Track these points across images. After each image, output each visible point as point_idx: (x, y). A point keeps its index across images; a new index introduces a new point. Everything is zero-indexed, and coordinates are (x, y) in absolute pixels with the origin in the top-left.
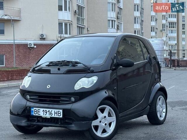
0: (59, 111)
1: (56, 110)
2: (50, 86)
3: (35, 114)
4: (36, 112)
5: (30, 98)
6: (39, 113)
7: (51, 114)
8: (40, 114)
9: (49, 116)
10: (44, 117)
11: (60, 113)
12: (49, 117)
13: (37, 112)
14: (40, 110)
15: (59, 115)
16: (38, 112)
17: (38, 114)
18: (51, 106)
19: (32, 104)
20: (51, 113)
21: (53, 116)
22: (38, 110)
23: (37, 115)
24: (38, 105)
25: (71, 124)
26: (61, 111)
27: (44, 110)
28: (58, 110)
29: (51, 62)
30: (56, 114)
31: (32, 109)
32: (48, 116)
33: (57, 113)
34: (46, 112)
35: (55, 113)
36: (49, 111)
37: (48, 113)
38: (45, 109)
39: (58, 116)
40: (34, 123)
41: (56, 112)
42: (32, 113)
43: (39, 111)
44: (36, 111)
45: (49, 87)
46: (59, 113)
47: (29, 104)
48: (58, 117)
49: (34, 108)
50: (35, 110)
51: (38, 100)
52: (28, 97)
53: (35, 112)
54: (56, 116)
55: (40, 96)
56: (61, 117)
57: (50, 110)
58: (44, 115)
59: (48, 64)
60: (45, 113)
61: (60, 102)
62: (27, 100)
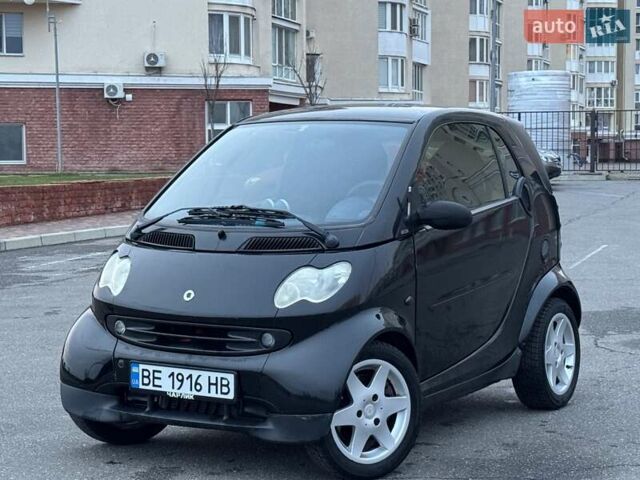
0: (222, 379)
1: (214, 375)
2: (192, 295)
3: (143, 384)
4: (148, 377)
5: (128, 332)
6: (157, 382)
7: (198, 387)
8: (160, 386)
9: (189, 392)
10: (173, 395)
11: (227, 386)
12: (192, 397)
13: (151, 377)
14: (160, 372)
15: (225, 390)
16: (154, 378)
17: (154, 385)
18: (196, 359)
19: (134, 352)
20: (196, 384)
21: (204, 393)
22: (154, 371)
23: (150, 387)
24: (152, 355)
25: (264, 420)
26: (231, 378)
27: (172, 374)
28: (220, 375)
29: (196, 211)
30: (213, 388)
31: (134, 370)
32: (187, 392)
33: (216, 384)
34: (182, 381)
35: (210, 384)
36: (190, 376)
37: (187, 383)
38: (177, 371)
39: (222, 393)
40: (142, 414)
41: (213, 381)
42: (134, 382)
43: (157, 375)
44: (146, 374)
45: (189, 296)
46: (222, 385)
47: (124, 350)
48: (220, 396)
49: (142, 366)
50: (143, 370)
51: (154, 340)
52: (122, 327)
53: (143, 377)
54: (213, 394)
55: (159, 327)
56: (231, 396)
57: (195, 373)
58: (175, 390)
59: (185, 214)
60: (177, 384)
61: (228, 347)
62: (119, 338)
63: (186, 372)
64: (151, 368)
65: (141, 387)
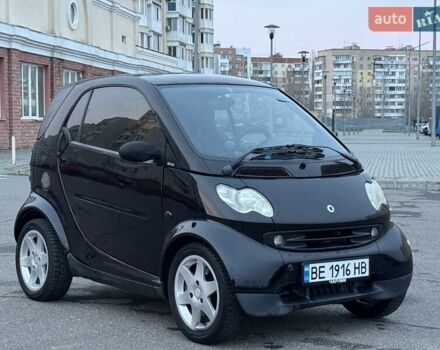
0: (362, 263)
1: (357, 262)
3: (312, 279)
6: (322, 275)
7: (348, 272)
10: (333, 282)
11: (365, 267)
12: (344, 280)
14: (324, 267)
15: (363, 270)
16: (320, 272)
17: (319, 278)
20: (347, 270)
21: (352, 276)
23: (317, 280)
26: (367, 261)
27: (332, 267)
28: (361, 261)
30: (357, 271)
31: (306, 269)
32: (342, 278)
33: (359, 268)
34: (338, 271)
35: (355, 268)
36: (343, 266)
37: (341, 271)
38: (335, 264)
39: (361, 273)
43: (322, 270)
48: (361, 275)
49: (311, 266)
54: (357, 275)
55: (308, 235)
56: (367, 274)
57: (346, 263)
60: (335, 273)
63: (340, 263)
64: (317, 265)
65: (311, 281)
